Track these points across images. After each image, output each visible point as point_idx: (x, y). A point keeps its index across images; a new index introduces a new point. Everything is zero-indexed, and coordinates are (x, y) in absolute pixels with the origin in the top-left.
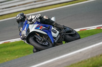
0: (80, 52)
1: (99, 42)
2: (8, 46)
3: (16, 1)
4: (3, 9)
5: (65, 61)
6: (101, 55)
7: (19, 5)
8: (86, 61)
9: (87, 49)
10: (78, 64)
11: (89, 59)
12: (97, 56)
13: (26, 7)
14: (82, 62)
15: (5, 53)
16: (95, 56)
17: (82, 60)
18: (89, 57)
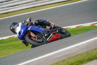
0: (77, 47)
1: (94, 37)
2: (12, 41)
3: (16, 1)
4: (8, 7)
5: (63, 54)
6: (95, 49)
7: (22, 4)
8: (82, 55)
9: (83, 44)
10: (75, 57)
11: (84, 53)
12: (91, 50)
13: (28, 5)
14: (78, 55)
15: (10, 47)
16: (90, 49)
17: (79, 53)
18: (85, 51)
